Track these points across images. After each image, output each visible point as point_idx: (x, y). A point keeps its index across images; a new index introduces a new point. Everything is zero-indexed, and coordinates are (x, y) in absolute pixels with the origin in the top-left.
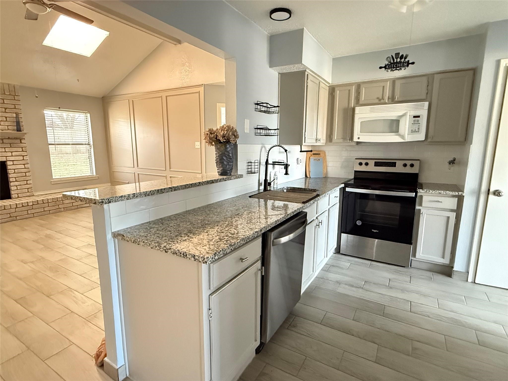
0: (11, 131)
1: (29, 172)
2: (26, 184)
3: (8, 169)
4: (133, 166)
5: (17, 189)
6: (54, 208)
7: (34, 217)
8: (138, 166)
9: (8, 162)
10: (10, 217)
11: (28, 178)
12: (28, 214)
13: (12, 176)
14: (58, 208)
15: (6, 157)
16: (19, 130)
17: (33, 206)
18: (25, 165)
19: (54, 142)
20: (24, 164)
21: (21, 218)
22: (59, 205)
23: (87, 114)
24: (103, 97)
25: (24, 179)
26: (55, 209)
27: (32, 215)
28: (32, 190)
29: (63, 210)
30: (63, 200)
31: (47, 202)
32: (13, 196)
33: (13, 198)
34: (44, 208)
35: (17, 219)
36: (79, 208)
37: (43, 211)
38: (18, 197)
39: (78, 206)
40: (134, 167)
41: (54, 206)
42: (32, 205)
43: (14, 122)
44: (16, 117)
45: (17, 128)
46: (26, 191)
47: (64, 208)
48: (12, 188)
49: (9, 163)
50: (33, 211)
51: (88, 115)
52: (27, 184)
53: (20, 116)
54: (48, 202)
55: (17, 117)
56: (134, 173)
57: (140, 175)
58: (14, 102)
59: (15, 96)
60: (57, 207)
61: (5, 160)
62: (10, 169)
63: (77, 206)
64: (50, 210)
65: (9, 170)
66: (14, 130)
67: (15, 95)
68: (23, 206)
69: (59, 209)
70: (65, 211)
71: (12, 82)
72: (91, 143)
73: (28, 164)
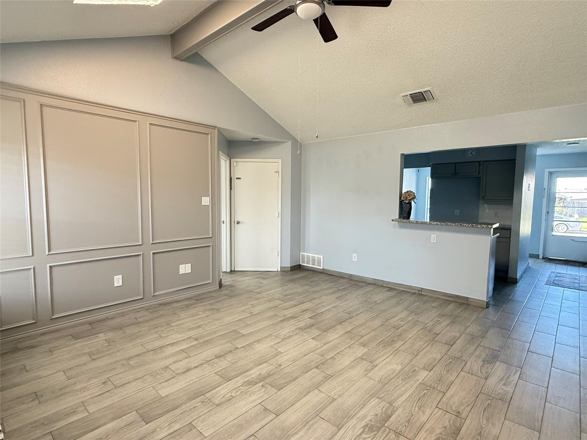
40: (33, 255)
57: (54, 269)
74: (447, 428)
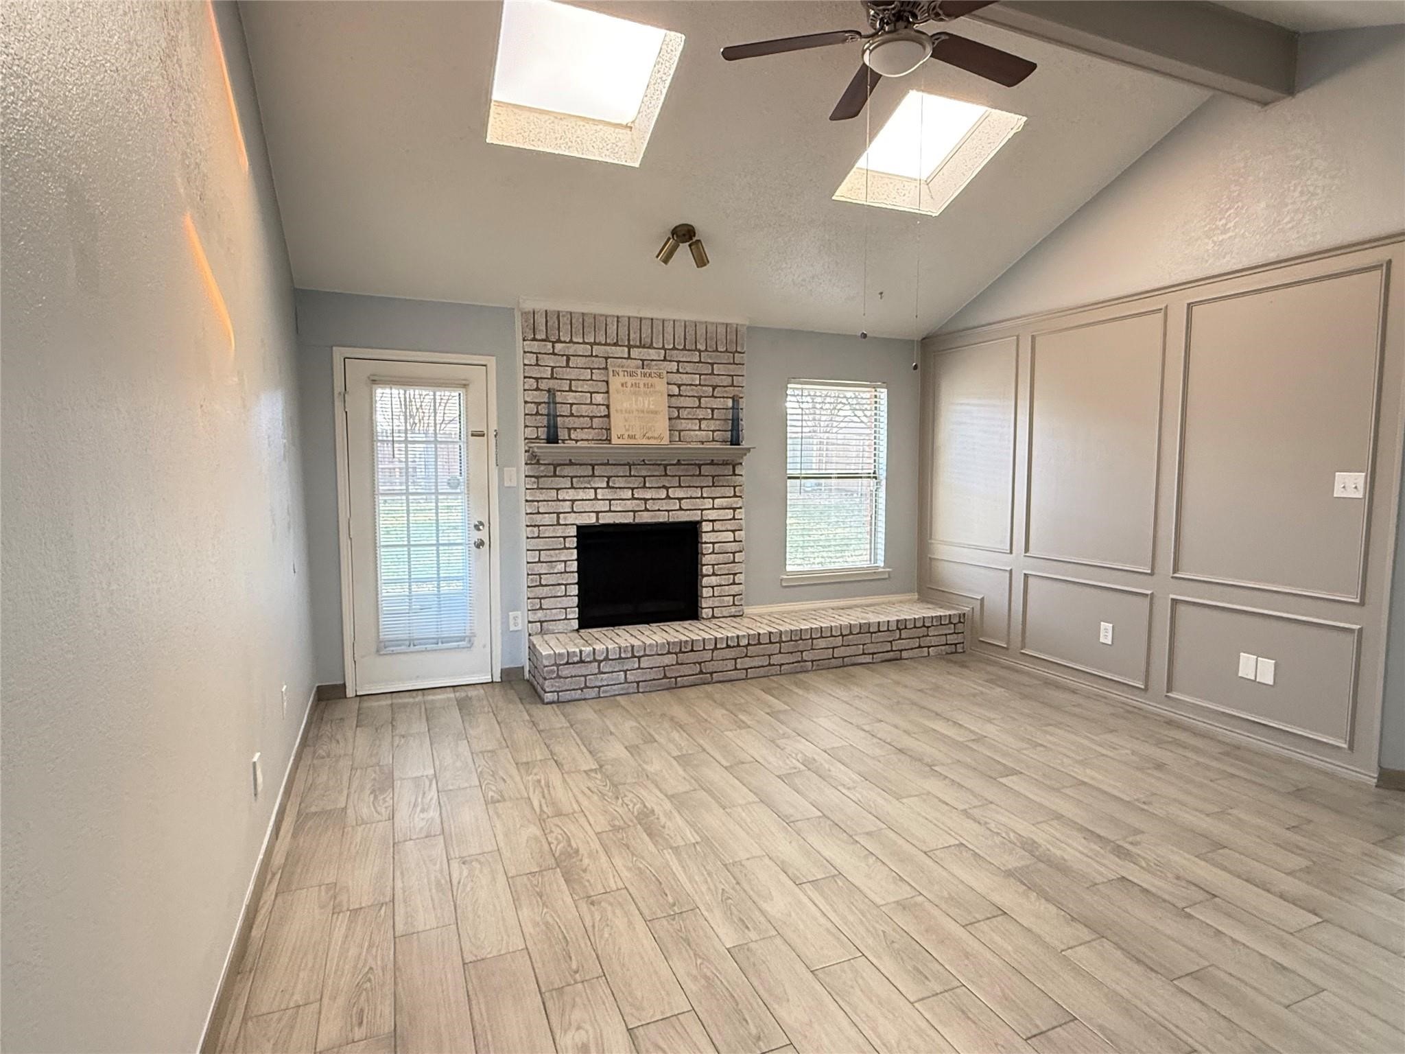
0: (718, 446)
1: (741, 552)
2: (731, 584)
3: (702, 543)
4: (1008, 548)
5: (713, 596)
6: (791, 659)
7: (746, 678)
8: (1027, 550)
9: (704, 523)
10: (701, 672)
11: (737, 568)
12: (736, 669)
13: (708, 560)
14: (800, 659)
15: (702, 510)
16: (735, 441)
17: (749, 648)
18: (737, 533)
19: (799, 472)
20: (733, 531)
21: (721, 679)
22: (802, 652)
23: (878, 390)
24: (924, 339)
25: (728, 570)
26: (793, 663)
27: (742, 674)
28: (741, 599)
29: (810, 669)
30: (813, 639)
31: (777, 640)
32: (706, 613)
33: (703, 618)
34: (769, 656)
35: (712, 679)
36: (847, 666)
37: (767, 663)
38: (713, 617)
39: (845, 659)
40: (1011, 553)
41: (792, 653)
42: (746, 646)
43: (726, 420)
44: (733, 408)
45: (732, 436)
46: (729, 602)
47: (812, 661)
48: (706, 592)
49: (706, 527)
50: (748, 663)
51: (883, 393)
52: (734, 583)
53: (743, 404)
54: (780, 642)
55: (736, 408)
56: (1011, 570)
57: (1031, 580)
58: (732, 369)
59: (736, 355)
60: (797, 657)
61: (699, 519)
62: (706, 543)
63: (843, 658)
64: (783, 664)
65: (704, 545)
66: (724, 441)
67: (737, 352)
68: (728, 646)
69: (802, 664)
70: (815, 670)
71: (733, 320)
72: (882, 474)
73: (741, 530)
74: (581, 872)
